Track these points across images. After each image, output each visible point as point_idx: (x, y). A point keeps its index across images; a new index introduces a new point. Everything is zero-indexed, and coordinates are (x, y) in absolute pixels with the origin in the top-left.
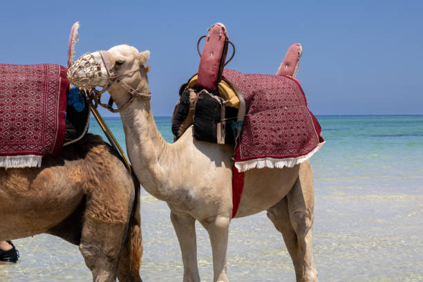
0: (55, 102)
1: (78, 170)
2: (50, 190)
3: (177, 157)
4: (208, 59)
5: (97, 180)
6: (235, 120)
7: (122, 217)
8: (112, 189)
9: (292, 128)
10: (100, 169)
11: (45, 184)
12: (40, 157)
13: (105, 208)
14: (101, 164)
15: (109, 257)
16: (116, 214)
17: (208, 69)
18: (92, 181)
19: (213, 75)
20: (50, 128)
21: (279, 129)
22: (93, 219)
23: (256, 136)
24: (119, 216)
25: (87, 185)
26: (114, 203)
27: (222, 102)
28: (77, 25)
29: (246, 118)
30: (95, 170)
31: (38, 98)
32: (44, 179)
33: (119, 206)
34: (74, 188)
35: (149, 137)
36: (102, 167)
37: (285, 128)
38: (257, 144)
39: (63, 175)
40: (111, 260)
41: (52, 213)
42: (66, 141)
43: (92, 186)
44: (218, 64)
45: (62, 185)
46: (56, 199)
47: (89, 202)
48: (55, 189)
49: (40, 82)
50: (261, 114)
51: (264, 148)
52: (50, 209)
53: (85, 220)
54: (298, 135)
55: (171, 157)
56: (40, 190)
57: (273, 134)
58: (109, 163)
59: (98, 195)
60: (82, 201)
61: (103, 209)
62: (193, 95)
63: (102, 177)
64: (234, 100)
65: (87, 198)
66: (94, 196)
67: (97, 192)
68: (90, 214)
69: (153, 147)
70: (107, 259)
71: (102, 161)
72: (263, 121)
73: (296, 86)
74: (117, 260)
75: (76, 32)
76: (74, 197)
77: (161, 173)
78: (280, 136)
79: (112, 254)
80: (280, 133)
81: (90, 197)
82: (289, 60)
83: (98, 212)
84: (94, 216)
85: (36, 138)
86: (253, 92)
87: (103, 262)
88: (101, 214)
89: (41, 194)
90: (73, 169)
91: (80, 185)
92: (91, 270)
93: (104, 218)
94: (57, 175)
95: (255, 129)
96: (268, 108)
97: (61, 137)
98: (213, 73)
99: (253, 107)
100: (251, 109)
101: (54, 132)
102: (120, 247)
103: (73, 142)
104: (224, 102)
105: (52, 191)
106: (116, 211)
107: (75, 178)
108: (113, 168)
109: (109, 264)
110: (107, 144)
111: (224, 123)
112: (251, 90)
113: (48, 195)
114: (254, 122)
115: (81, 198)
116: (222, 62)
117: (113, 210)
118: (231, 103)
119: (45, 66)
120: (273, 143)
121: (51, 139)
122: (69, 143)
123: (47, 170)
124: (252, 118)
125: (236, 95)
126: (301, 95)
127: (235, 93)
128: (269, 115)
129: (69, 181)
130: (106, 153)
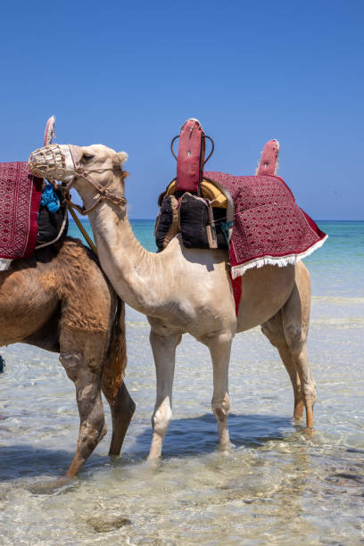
0: (26, 202)
1: (52, 275)
2: (20, 296)
3: (161, 266)
4: (186, 159)
5: (73, 284)
6: (225, 221)
7: (100, 325)
8: (89, 294)
9: (285, 224)
10: (77, 273)
11: (15, 289)
12: (9, 261)
13: (82, 315)
14: (78, 267)
15: (91, 367)
16: (94, 322)
17: (187, 170)
18: (67, 286)
19: (194, 175)
20: (21, 229)
21: (272, 225)
22: (70, 327)
23: (250, 235)
24: (97, 324)
25: (61, 290)
26: (91, 309)
27: (207, 202)
28: (52, 120)
29: (237, 216)
30: (71, 274)
31: (8, 197)
32: (14, 284)
33: (97, 313)
34: (47, 293)
35: (120, 245)
36: (79, 271)
37: (278, 224)
38: (253, 243)
39: (35, 279)
40: (94, 370)
41: (24, 320)
42: (39, 244)
43: (67, 291)
44: (198, 162)
45: (33, 290)
46: (27, 305)
47: (65, 309)
48: (26, 294)
49: (10, 181)
50: (251, 211)
51: (261, 246)
52: (21, 315)
53: (60, 329)
54: (293, 230)
55: (153, 266)
56: (9, 295)
57: (267, 231)
58: (87, 267)
59: (74, 301)
60: (57, 307)
61: (79, 315)
62: (175, 202)
63: (79, 282)
64: (220, 198)
65: (63, 304)
66: (70, 302)
67: (73, 298)
68: (67, 322)
69: (126, 255)
70: (89, 369)
71: (79, 265)
72: (254, 219)
73: (280, 183)
74: (100, 370)
75: (51, 128)
76: (47, 303)
77: (139, 283)
78: (274, 233)
79: (94, 363)
80: (274, 229)
81: (66, 303)
82: (267, 159)
83: (75, 320)
84: (70, 324)
85: (5, 240)
86: (239, 188)
87: (85, 373)
88: (78, 321)
89: (10, 299)
90: (47, 272)
91: (54, 290)
92: (74, 381)
93: (81, 326)
94: (28, 280)
95: (248, 227)
96: (257, 204)
97: (33, 241)
98: (193, 173)
99: (242, 204)
100: (239, 207)
101: (25, 233)
102: (102, 356)
103: (47, 244)
104: (210, 202)
105: (23, 296)
106: (94, 319)
107: (48, 282)
108: (91, 272)
109: (92, 375)
110: (86, 247)
111: (213, 225)
112: (236, 186)
113: (18, 300)
114: (245, 220)
115: (55, 304)
116: (201, 161)
117: (91, 318)
118: (218, 202)
119: (18, 163)
120: (269, 241)
121: (22, 241)
122: (42, 246)
123: (17, 273)
124: (242, 216)
125: (223, 193)
126: (288, 191)
127: (221, 191)
128: (259, 212)
129: (41, 285)
130: (84, 256)
